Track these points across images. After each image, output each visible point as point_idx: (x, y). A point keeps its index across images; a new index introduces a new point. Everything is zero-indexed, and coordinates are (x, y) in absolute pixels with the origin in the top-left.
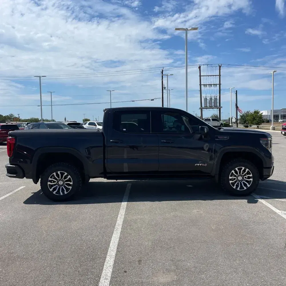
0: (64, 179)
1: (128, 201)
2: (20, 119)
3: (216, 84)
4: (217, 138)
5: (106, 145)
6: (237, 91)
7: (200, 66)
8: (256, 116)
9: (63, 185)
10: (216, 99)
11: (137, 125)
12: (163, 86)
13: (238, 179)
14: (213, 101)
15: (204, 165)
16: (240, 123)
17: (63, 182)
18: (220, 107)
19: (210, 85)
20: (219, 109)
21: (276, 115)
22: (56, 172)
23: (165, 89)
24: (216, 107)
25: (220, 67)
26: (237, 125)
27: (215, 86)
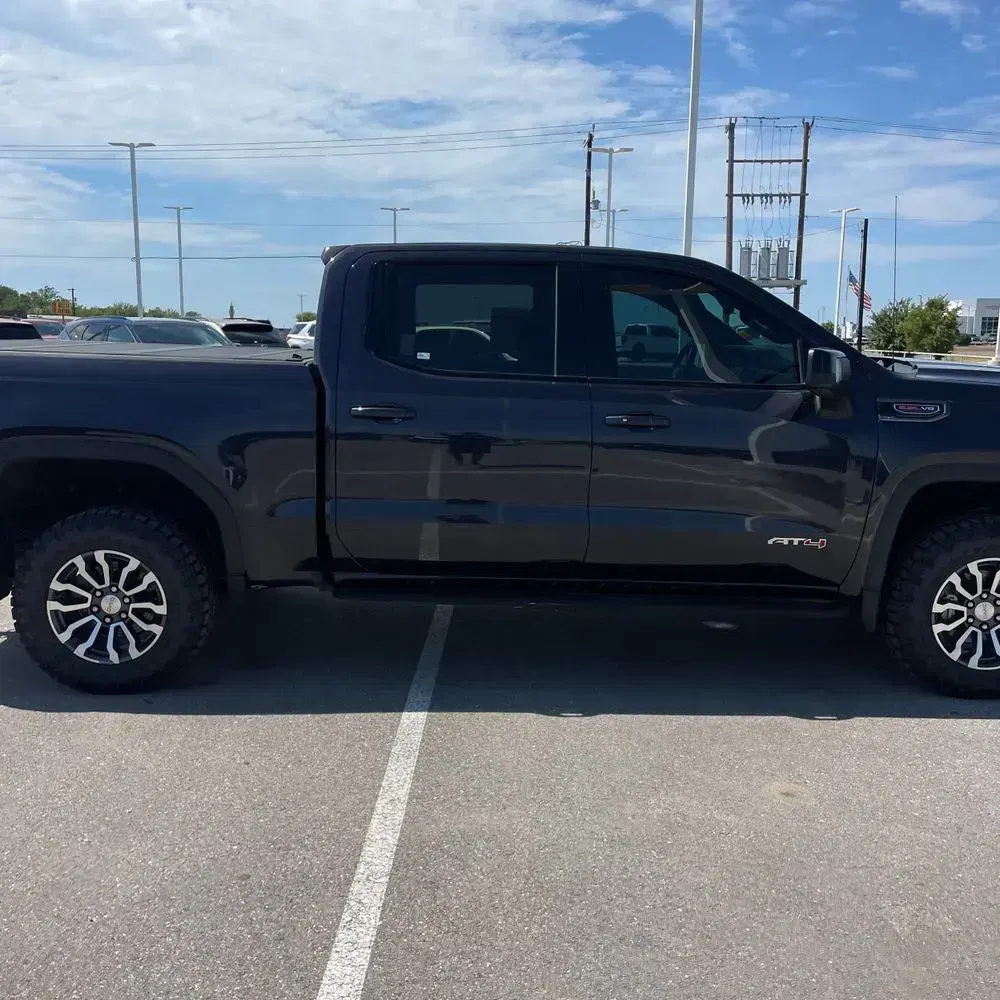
0: (128, 587)
1: (430, 709)
2: (79, 308)
3: (790, 196)
4: (887, 409)
5: (332, 429)
6: (866, 221)
7: (733, 122)
8: (934, 318)
9: (124, 616)
10: (784, 251)
11: (488, 338)
12: (592, 196)
13: (973, 617)
14: (773, 257)
15: (814, 544)
16: (870, 345)
17: (122, 601)
18: (798, 282)
19: (766, 196)
20: (793, 290)
21: (990, 319)
22: (87, 550)
23: (596, 208)
24: (783, 281)
25: (808, 128)
27: (783, 200)
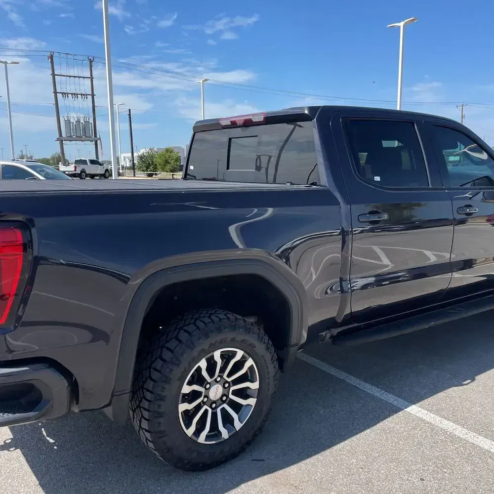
0: (229, 377)
3: (87, 95)
6: (130, 110)
8: (169, 157)
9: (224, 399)
10: (87, 123)
14: (82, 126)
16: (139, 169)
17: (224, 387)
18: (96, 139)
19: (75, 94)
20: (94, 143)
22: (209, 354)
24: (88, 138)
25: (91, 62)
26: (134, 172)
27: (83, 97)
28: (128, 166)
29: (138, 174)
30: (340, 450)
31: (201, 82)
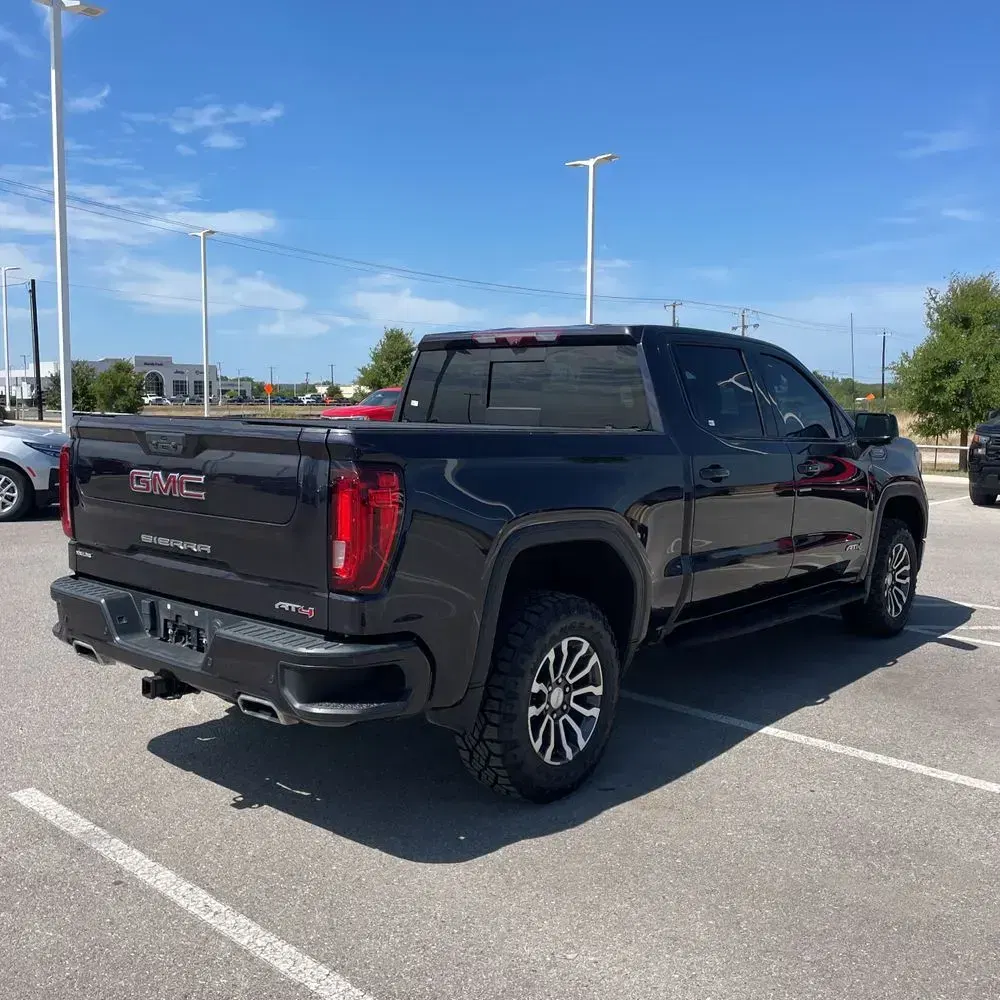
9: (565, 707)
17: (564, 691)
26: (41, 412)
28: (26, 397)
29: (49, 415)
30: (702, 774)
31: (201, 234)
